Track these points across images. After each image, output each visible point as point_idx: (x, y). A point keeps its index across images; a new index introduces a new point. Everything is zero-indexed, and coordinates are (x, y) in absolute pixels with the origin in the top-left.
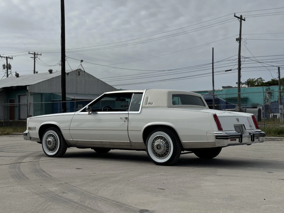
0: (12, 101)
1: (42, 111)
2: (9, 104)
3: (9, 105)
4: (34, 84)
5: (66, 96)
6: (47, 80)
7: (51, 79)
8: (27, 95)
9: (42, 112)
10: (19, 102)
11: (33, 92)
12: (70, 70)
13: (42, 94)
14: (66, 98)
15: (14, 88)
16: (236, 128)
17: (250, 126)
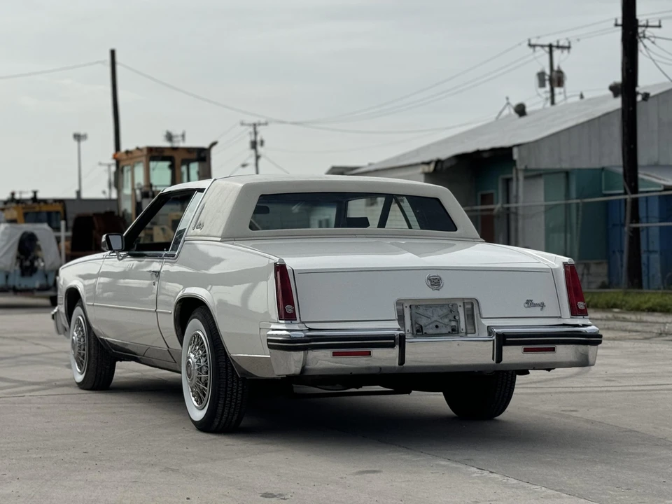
0: (487, 199)
1: (571, 233)
2: (479, 207)
3: (479, 213)
4: (536, 142)
5: (640, 176)
6: (583, 124)
7: (599, 118)
8: (515, 179)
9: (569, 236)
10: (508, 202)
11: (533, 166)
12: (665, 84)
13: (567, 173)
14: (640, 183)
15: (486, 155)
16: (421, 311)
17: (530, 303)
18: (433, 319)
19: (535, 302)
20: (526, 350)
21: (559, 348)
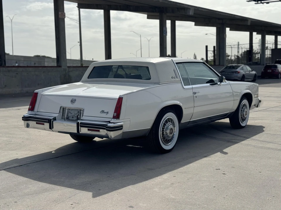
16: (70, 111)
17: (103, 112)
18: (72, 115)
19: (105, 111)
20: (89, 130)
21: (101, 130)
